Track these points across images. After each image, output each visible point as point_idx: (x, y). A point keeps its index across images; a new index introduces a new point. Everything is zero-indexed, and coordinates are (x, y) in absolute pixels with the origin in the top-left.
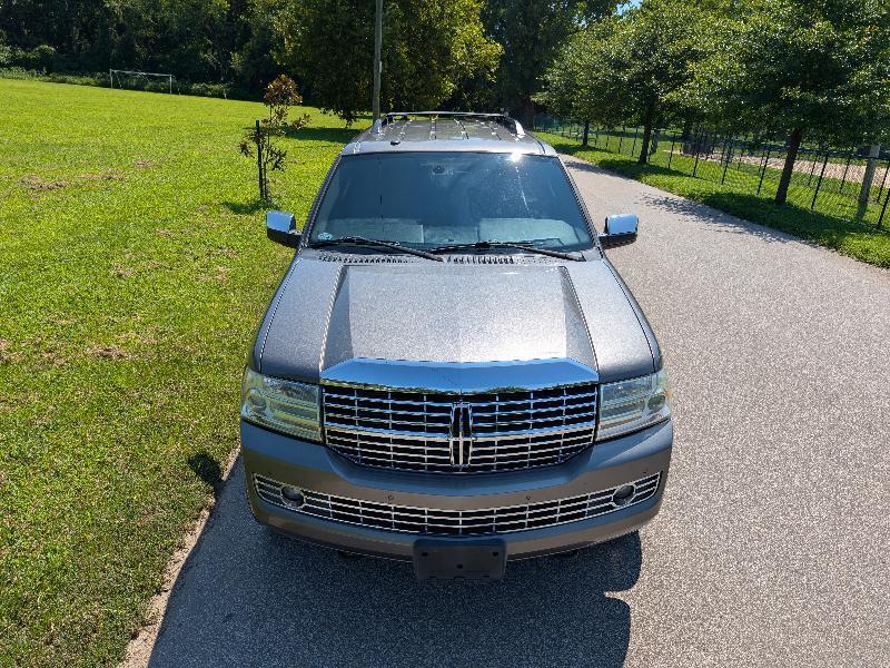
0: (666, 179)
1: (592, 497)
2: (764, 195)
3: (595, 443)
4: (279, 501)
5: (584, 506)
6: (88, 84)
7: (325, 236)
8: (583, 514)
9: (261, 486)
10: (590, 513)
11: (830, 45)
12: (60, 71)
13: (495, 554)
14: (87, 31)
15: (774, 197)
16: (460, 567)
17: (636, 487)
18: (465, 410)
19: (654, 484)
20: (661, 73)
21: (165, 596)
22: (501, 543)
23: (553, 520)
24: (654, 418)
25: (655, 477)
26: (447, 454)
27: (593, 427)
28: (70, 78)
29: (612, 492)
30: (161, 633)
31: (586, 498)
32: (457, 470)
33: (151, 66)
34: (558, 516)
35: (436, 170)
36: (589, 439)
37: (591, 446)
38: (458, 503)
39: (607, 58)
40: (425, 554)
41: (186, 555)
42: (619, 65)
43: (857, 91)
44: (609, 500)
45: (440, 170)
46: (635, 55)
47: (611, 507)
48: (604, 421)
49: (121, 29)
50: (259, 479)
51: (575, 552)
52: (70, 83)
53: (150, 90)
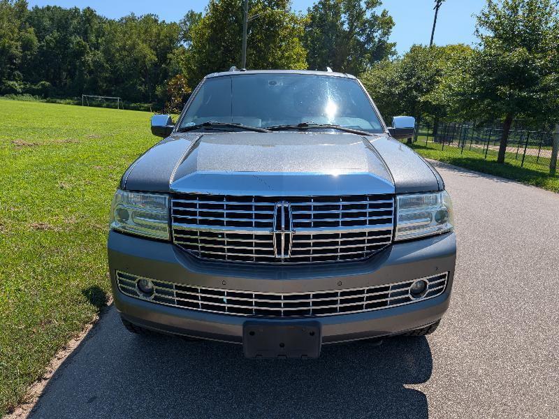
0: (425, 151)
1: (394, 288)
2: (490, 158)
3: (394, 243)
4: (134, 293)
5: (386, 296)
6: (69, 104)
7: (191, 124)
8: (385, 304)
9: (121, 282)
10: (392, 302)
11: (526, 62)
12: (52, 97)
13: (312, 334)
14: (71, 75)
15: (496, 159)
16: (282, 345)
17: (429, 283)
18: (286, 209)
19: (442, 283)
20: (418, 88)
21: (44, 383)
22: (317, 325)
23: (360, 307)
24: (440, 229)
25: (444, 276)
26: (271, 245)
27: (392, 228)
28: (58, 101)
29: (409, 285)
30: (33, 412)
31: (387, 289)
32: (279, 260)
33: (108, 93)
34: (365, 303)
35: (271, 83)
36: (388, 239)
37: (391, 245)
38: (280, 288)
39: (384, 80)
40: (252, 334)
41: (68, 354)
42: (393, 84)
43: (545, 89)
44: (406, 292)
45: (273, 83)
46: (402, 78)
47: (408, 299)
48: (400, 225)
49: (91, 72)
50: (120, 275)
51: (379, 339)
52: (59, 103)
53: (105, 107)
